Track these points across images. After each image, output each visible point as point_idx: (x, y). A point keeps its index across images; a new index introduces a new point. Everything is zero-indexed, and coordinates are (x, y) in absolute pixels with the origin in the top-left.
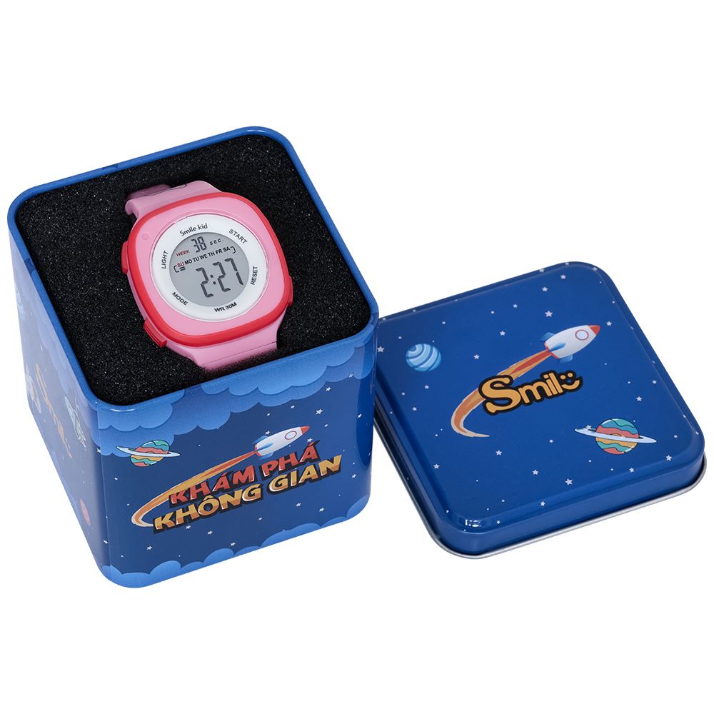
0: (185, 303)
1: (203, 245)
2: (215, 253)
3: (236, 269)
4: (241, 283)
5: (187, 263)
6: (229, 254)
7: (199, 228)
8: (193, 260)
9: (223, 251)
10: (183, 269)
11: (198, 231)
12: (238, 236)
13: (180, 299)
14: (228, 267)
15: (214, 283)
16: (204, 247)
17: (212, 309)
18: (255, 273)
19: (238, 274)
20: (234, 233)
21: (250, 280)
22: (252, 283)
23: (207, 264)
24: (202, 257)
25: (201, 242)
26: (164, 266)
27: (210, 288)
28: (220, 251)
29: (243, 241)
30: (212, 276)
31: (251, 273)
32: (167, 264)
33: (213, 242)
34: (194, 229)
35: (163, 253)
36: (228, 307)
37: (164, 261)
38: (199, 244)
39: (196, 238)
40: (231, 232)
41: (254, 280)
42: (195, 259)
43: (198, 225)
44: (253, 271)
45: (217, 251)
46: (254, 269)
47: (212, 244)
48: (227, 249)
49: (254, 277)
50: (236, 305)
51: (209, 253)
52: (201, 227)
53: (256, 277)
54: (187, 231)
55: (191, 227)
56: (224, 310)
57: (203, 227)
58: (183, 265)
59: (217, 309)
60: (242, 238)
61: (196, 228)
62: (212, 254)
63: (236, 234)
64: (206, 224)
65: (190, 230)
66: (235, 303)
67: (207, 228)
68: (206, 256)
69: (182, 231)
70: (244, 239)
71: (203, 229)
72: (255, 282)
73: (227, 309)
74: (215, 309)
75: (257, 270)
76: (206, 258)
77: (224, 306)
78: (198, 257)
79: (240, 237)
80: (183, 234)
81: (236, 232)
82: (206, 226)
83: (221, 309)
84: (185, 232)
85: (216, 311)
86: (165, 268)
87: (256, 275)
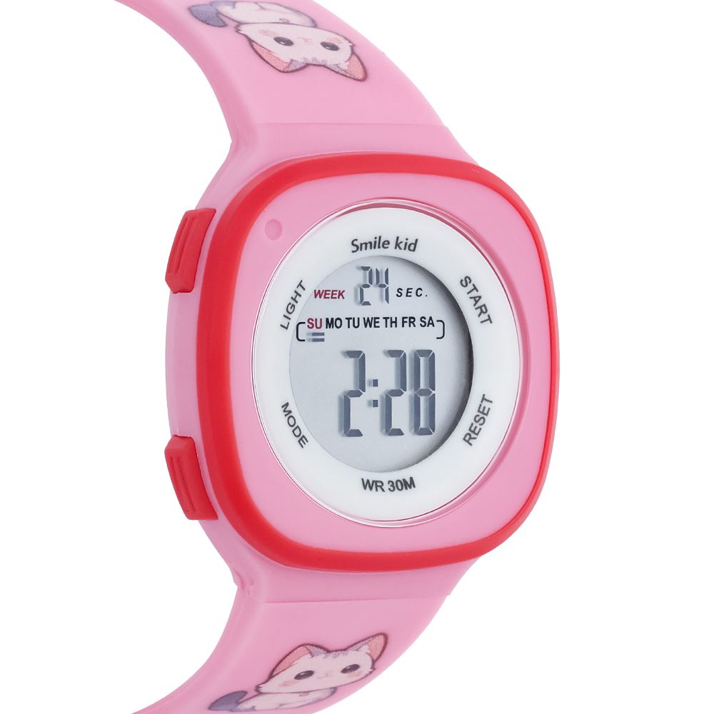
0: (302, 440)
2: (399, 322)
4: (433, 426)
7: (397, 245)
8: (345, 322)
9: (418, 322)
11: (391, 251)
12: (477, 299)
13: (295, 427)
15: (375, 403)
19: (432, 399)
20: (470, 287)
21: (464, 429)
22: (468, 440)
24: (368, 322)
25: (382, 281)
26: (285, 322)
27: (361, 413)
28: (412, 321)
29: (484, 317)
30: (375, 383)
31: (473, 411)
32: (295, 319)
33: (404, 292)
34: (386, 244)
35: (294, 288)
36: (393, 486)
37: (290, 309)
40: (466, 281)
41: (474, 433)
42: (351, 321)
43: (398, 238)
44: (479, 406)
45: (405, 320)
46: (484, 402)
47: (399, 294)
48: (429, 324)
49: (477, 425)
50: (414, 487)
51: (386, 318)
52: (401, 242)
53: (481, 427)
54: (366, 244)
55: (380, 237)
56: (383, 490)
57: (406, 244)
58: (318, 326)
59: (368, 481)
60: (483, 308)
61: (389, 243)
62: (392, 322)
63: (474, 294)
64: (417, 240)
65: (375, 242)
66: (411, 479)
67: (414, 250)
68: (378, 322)
69: (356, 240)
70: (487, 314)
71: (405, 249)
72: (475, 438)
73: (389, 489)
74: (363, 479)
75: (489, 409)
76: (375, 327)
77: (385, 478)
78: (359, 318)
79: (479, 304)
80: (355, 248)
81: (475, 288)
82: (415, 244)
83: (377, 486)
84: (361, 244)
85: (365, 488)
86: (287, 328)
87: (482, 420)
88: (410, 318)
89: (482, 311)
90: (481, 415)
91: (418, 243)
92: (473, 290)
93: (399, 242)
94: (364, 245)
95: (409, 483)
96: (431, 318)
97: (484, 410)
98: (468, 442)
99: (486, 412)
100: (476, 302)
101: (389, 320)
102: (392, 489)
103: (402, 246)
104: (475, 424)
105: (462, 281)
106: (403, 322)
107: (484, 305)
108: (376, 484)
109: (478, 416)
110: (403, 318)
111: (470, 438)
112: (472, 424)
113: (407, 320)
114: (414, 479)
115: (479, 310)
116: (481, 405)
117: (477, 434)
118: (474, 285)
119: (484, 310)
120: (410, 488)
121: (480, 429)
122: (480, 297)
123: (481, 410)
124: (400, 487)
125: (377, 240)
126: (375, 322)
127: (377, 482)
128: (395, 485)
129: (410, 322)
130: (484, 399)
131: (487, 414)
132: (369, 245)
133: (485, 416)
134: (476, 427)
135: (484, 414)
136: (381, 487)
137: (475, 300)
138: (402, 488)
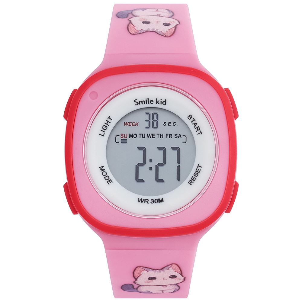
0: (109, 181)
1: (155, 123)
2: (164, 136)
3: (178, 161)
4: (178, 178)
5: (131, 136)
6: (177, 143)
7: (157, 102)
8: (138, 136)
9: (173, 136)
10: (124, 141)
11: (154, 105)
12: (195, 124)
13: (106, 176)
14: (171, 155)
15: (151, 169)
16: (155, 125)
17: (136, 197)
18: (197, 172)
19: (178, 168)
20: (192, 119)
21: (189, 178)
22: (190, 183)
23: (151, 145)
24: (149, 136)
25: (155, 118)
26: (102, 133)
27: (144, 172)
28: (171, 135)
29: (199, 132)
30: (151, 160)
31: (193, 171)
32: (108, 132)
33: (167, 124)
34: (152, 102)
35: (106, 119)
36: (153, 201)
37: (105, 127)
38: (151, 121)
39: (151, 112)
40: (190, 117)
41: (193, 180)
42: (141, 135)
43: (157, 99)
44: (196, 169)
45: (167, 135)
46: (199, 167)
47: (165, 125)
48: (179, 137)
49: (195, 177)
50: (163, 202)
51: (158, 134)
52: (159, 101)
53: (196, 177)
54: (142, 102)
55: (148, 99)
56: (148, 203)
57: (161, 101)
58: (126, 137)
59: (141, 199)
60: (198, 128)
61: (153, 101)
62: (161, 136)
63: (194, 122)
64: (166, 100)
65: (146, 101)
66: (162, 199)
67: (165, 104)
68: (154, 136)
69: (137, 100)
70: (200, 131)
71: (161, 104)
72: (193, 182)
73: (151, 203)
74: (139, 198)
75: (200, 170)
76: (153, 138)
77: (150, 198)
78: (145, 134)
79: (196, 126)
80: (137, 104)
81: (194, 120)
82: (165, 102)
83: (145, 201)
84: (139, 102)
85: (139, 201)
86: (103, 136)
87: (197, 175)
88: (170, 134)
89: (198, 130)
90: (197, 173)
91: (166, 101)
92: (193, 121)
93: (158, 101)
94: (141, 102)
95: (161, 200)
96: (180, 135)
97: (198, 171)
98: (190, 184)
99: (199, 171)
100: (195, 126)
101: (159, 135)
102: (152, 202)
103: (160, 102)
104: (194, 176)
105: (188, 117)
106: (166, 136)
107: (199, 127)
108: (145, 200)
109: (196, 173)
110: (166, 134)
111: (191, 182)
112: (193, 176)
113: (168, 135)
114: (164, 199)
115: (197, 129)
116: (197, 169)
117: (194, 181)
118: (193, 118)
119: (199, 129)
120: (161, 202)
121: (196, 178)
122: (196, 123)
123: (197, 171)
124: (156, 202)
125: (147, 100)
126: (153, 136)
127: (145, 199)
128: (154, 201)
129: (170, 136)
130: (198, 166)
131: (199, 172)
132: (143, 102)
133: (198, 173)
134: (194, 178)
135: (198, 172)
136: (147, 202)
137: (194, 125)
138: (157, 202)
